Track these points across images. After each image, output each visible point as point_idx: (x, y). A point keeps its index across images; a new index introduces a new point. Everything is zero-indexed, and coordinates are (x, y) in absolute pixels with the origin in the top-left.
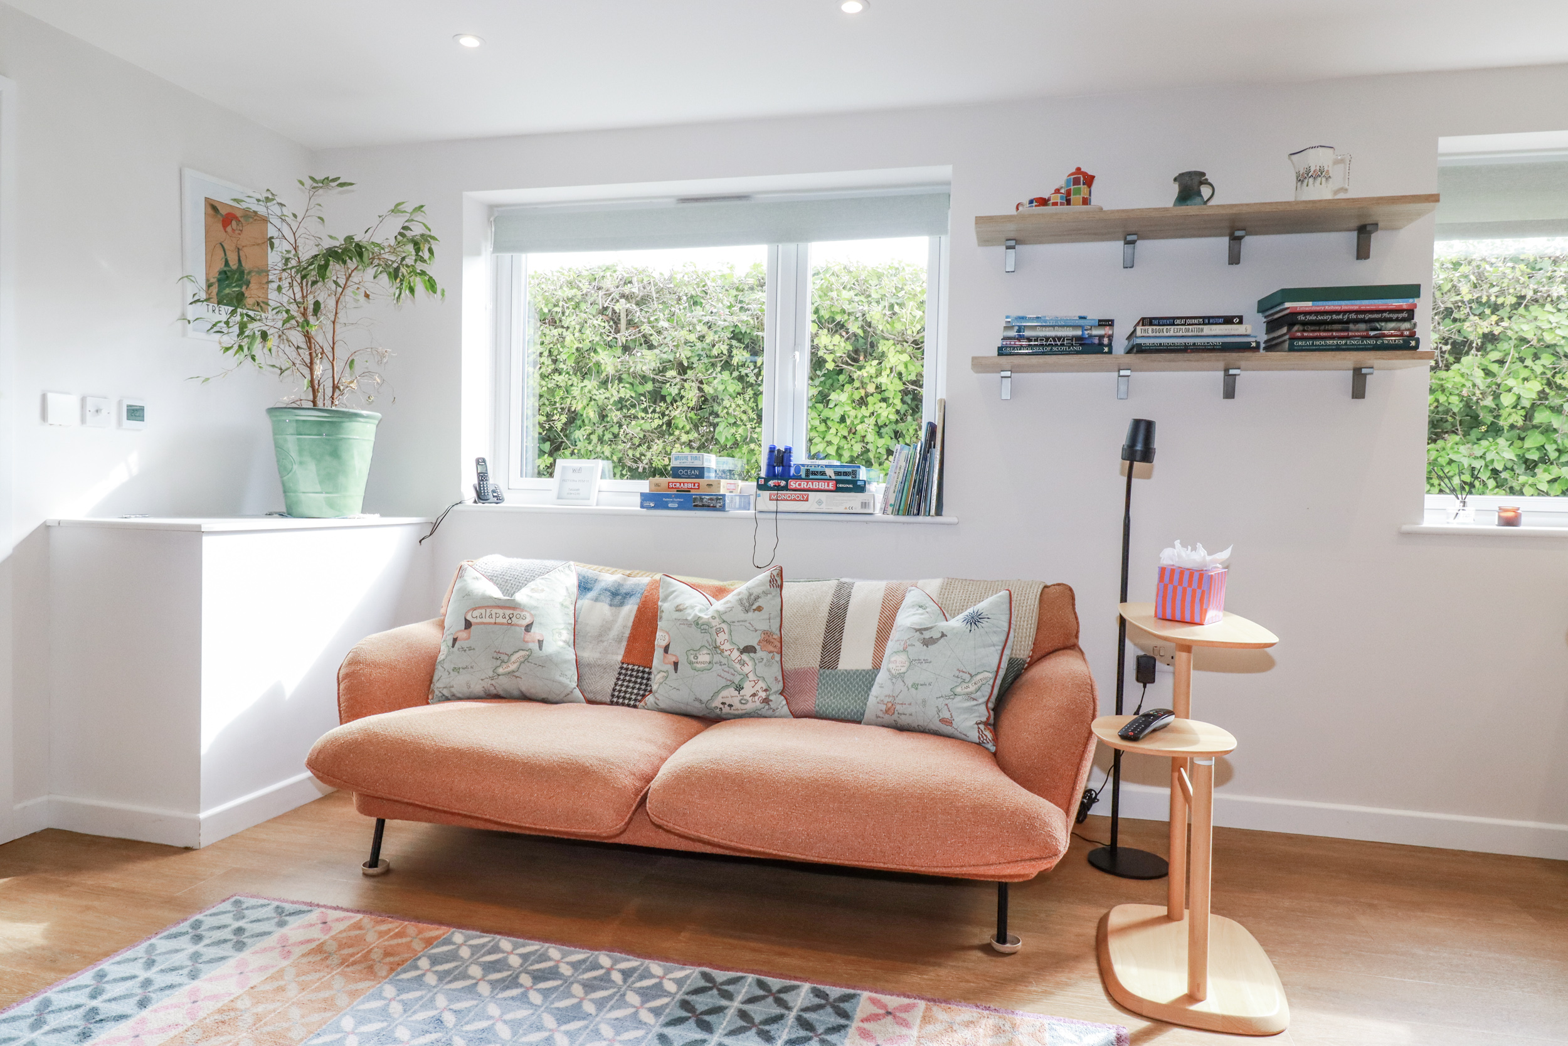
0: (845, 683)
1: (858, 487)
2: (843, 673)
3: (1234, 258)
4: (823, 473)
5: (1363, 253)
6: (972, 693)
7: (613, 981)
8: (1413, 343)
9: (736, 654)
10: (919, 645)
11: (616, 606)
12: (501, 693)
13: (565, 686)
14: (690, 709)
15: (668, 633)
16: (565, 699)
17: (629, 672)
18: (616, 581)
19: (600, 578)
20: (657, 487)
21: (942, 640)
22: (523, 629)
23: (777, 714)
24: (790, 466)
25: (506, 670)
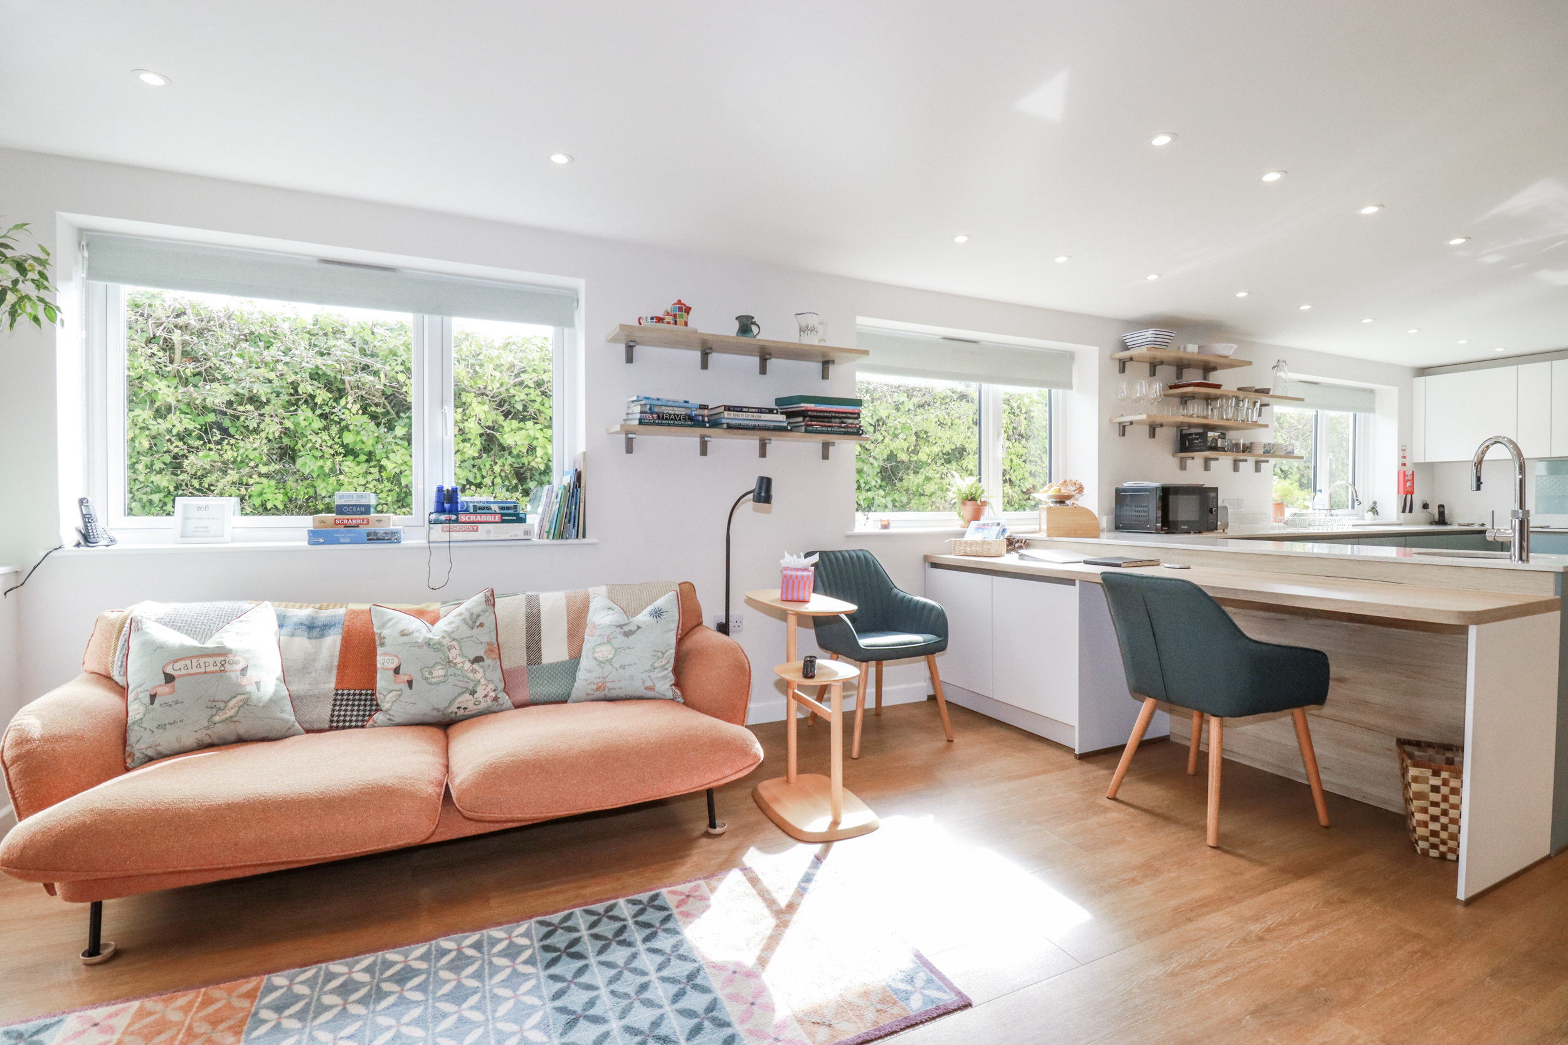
0: (550, 674)
1: (521, 520)
2: (547, 667)
3: (763, 370)
4: (489, 508)
5: (825, 376)
6: (664, 665)
7: (471, 957)
8: (861, 432)
9: (468, 665)
10: (621, 637)
11: (316, 638)
12: (216, 741)
13: (286, 721)
14: (427, 719)
15: (396, 656)
16: (287, 734)
17: (345, 697)
18: (309, 615)
19: (288, 614)
20: (323, 524)
21: (639, 632)
22: (239, 673)
23: (504, 707)
24: (457, 503)
25: (224, 716)
